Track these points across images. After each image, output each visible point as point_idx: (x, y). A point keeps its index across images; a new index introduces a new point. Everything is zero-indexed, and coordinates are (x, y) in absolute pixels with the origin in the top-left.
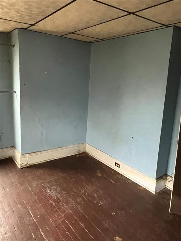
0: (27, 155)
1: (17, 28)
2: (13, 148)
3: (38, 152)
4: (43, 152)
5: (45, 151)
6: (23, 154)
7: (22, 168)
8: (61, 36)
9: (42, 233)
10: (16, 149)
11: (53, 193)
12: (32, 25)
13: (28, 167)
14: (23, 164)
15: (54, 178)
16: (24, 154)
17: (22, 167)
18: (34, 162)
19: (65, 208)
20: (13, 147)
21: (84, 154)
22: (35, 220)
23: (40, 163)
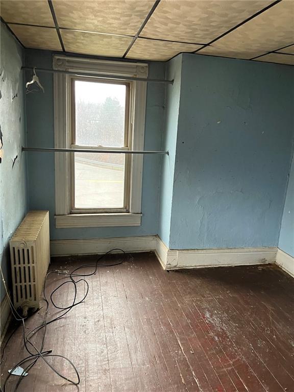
0: (178, 251)
1: (181, 53)
2: (158, 239)
3: (194, 250)
4: (203, 252)
5: (205, 251)
6: (171, 250)
7: (168, 271)
8: (250, 60)
9: (196, 381)
10: (161, 240)
11: (216, 321)
12: (206, 45)
13: (176, 271)
14: (169, 264)
15: (218, 297)
16: (173, 250)
17: (167, 269)
18: (187, 265)
19: (235, 350)
20: (158, 236)
21: (272, 267)
22: (185, 356)
23: (195, 267)
